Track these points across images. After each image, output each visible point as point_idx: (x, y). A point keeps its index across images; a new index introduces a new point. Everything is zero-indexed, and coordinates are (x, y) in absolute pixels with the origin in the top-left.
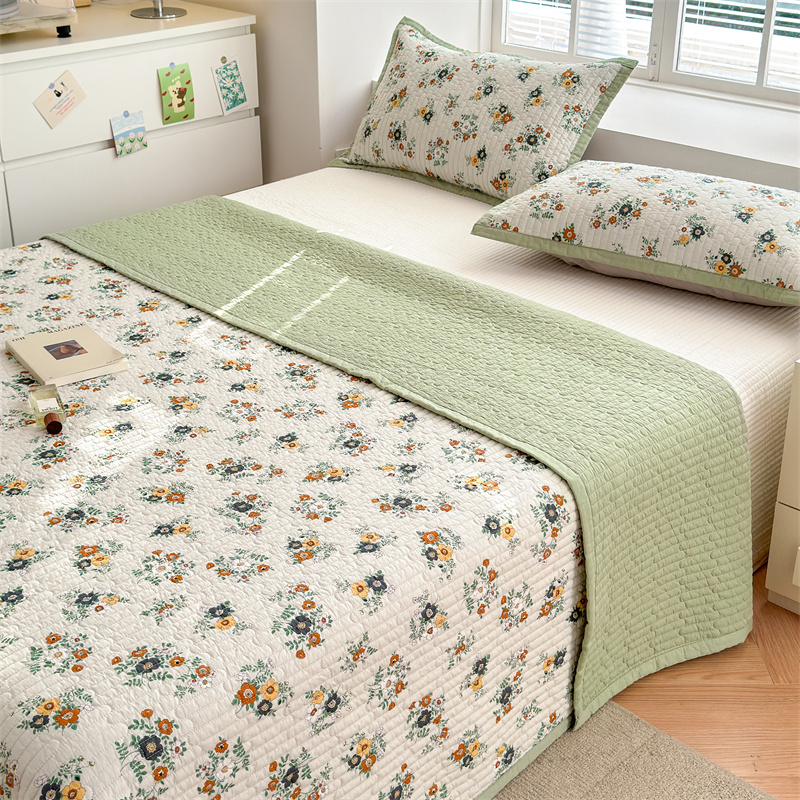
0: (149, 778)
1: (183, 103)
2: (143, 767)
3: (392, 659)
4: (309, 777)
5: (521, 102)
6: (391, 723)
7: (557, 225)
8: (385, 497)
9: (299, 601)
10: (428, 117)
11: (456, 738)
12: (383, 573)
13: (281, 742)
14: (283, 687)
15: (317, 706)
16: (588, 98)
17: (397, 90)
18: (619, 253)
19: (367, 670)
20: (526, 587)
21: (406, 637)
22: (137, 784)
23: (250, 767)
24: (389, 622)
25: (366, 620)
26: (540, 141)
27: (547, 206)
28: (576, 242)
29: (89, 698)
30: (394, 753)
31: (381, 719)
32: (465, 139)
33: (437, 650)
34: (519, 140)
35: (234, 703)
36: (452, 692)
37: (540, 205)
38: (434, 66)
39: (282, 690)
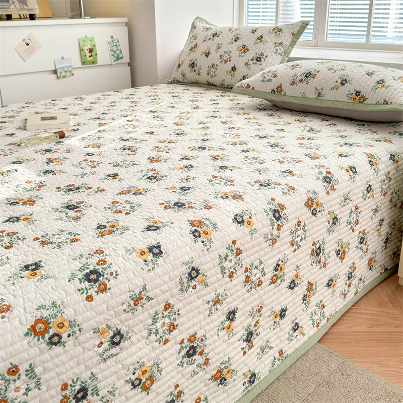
3: (165, 306)
4: (98, 395)
5: (253, 42)
6: (166, 355)
7: (274, 86)
8: (168, 202)
9: (95, 260)
10: (207, 55)
11: (214, 365)
12: (161, 243)
13: (72, 368)
14: (72, 324)
15: (103, 340)
16: (286, 39)
17: (193, 45)
19: (146, 314)
20: (261, 263)
21: (176, 291)
23: (43, 387)
24: (164, 278)
25: (145, 276)
26: (262, 59)
27: (269, 76)
30: (169, 377)
31: (158, 351)
32: (225, 62)
33: (200, 302)
34: (252, 60)
35: (27, 334)
36: (212, 333)
37: (266, 75)
38: (210, 33)
39: (70, 326)
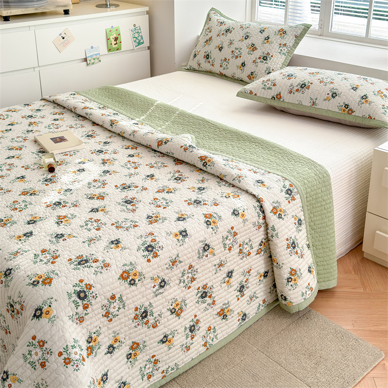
0: (81, 308)
1: (117, 43)
2: (78, 303)
3: (189, 267)
4: (153, 316)
5: (260, 42)
6: (189, 295)
7: (274, 92)
8: (190, 200)
9: (150, 239)
10: (221, 49)
11: (219, 306)
12: (187, 229)
13: (140, 299)
14: (141, 274)
15: (156, 284)
16: (289, 40)
17: (208, 37)
18: (300, 104)
19: (178, 270)
20: (250, 241)
21: (196, 258)
22: (75, 310)
23: (126, 308)
24: (188, 250)
25: (178, 249)
26: (268, 59)
27: (269, 84)
28: (281, 100)
29: (57, 274)
30: (190, 309)
31: (185, 293)
32: (236, 58)
33: (210, 265)
34: (259, 58)
35: (119, 279)
36: (217, 284)
37: (266, 84)
38: (224, 27)
39: (140, 275)
